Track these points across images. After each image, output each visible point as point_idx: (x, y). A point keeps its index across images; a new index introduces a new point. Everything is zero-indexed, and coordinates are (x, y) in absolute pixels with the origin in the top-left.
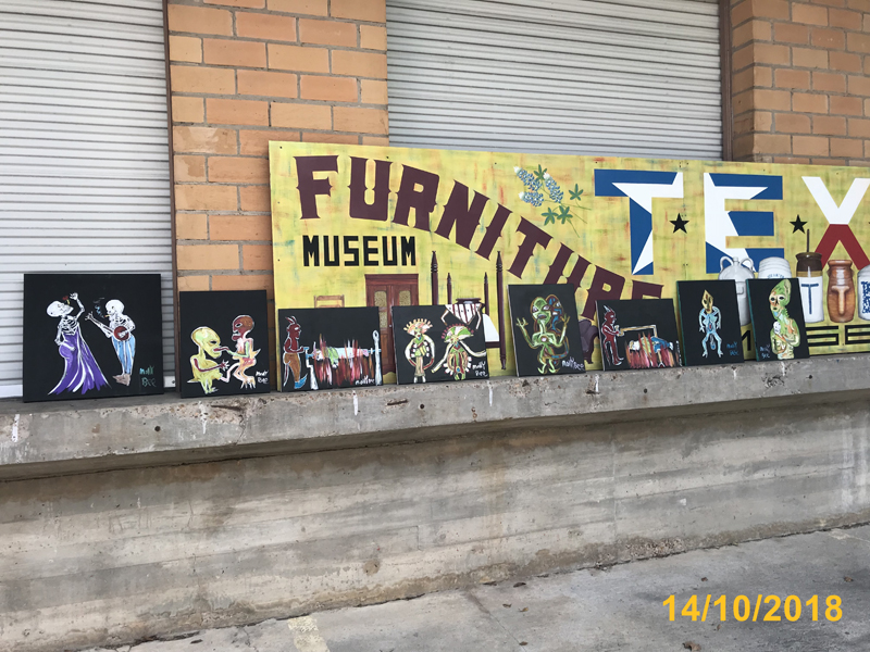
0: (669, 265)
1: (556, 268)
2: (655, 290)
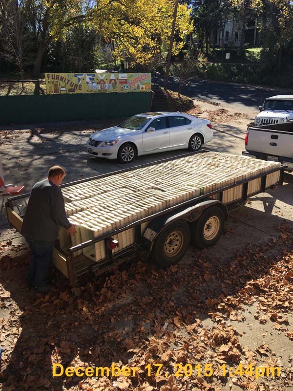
1: (71, 84)
2: (81, 86)
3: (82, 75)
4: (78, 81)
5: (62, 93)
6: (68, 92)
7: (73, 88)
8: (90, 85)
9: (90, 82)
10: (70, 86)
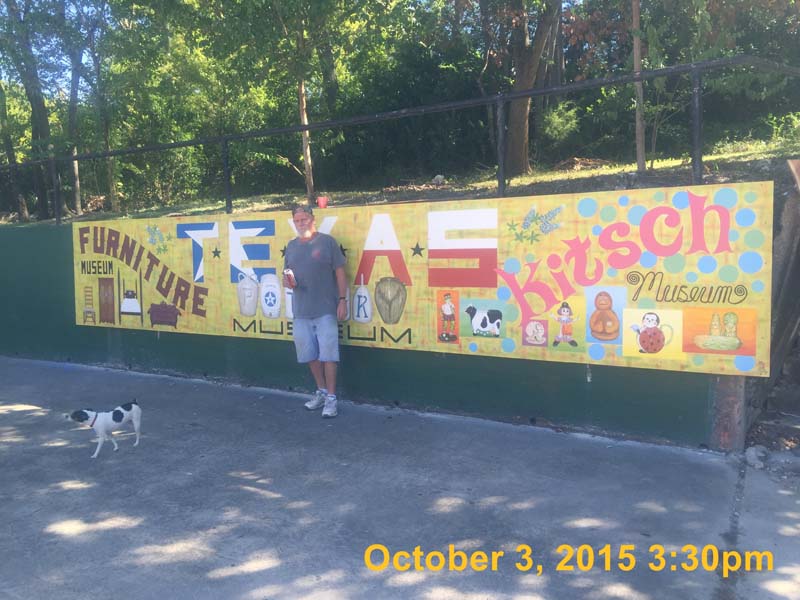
0: (212, 277)
1: (162, 277)
2: (205, 291)
3: (209, 226)
4: (190, 264)
5: (129, 323)
6: (147, 325)
7: (169, 301)
8: (246, 285)
9: (248, 270)
10: (159, 287)
